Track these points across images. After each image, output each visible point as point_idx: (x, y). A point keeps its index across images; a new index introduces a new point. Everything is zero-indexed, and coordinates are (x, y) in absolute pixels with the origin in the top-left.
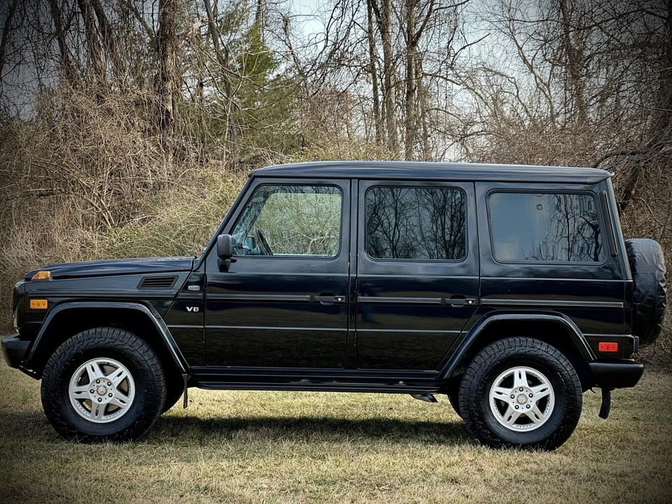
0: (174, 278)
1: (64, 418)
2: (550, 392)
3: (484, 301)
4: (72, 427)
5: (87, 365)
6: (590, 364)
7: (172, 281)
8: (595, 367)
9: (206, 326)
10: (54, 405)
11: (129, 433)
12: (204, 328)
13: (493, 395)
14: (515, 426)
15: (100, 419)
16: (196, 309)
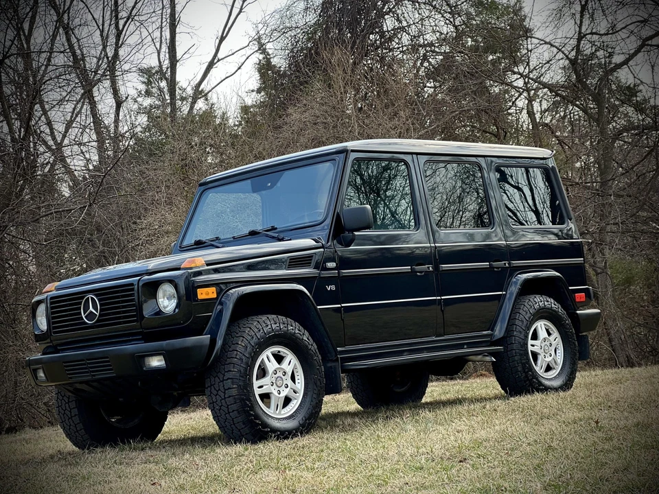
0: (312, 256)
1: (257, 417)
2: (559, 340)
3: (516, 263)
4: (265, 425)
5: (263, 356)
6: (578, 312)
7: (311, 260)
8: (581, 314)
9: (343, 305)
10: (248, 403)
11: (309, 424)
12: (342, 307)
13: (530, 348)
14: (545, 374)
15: (280, 413)
16: (333, 287)
